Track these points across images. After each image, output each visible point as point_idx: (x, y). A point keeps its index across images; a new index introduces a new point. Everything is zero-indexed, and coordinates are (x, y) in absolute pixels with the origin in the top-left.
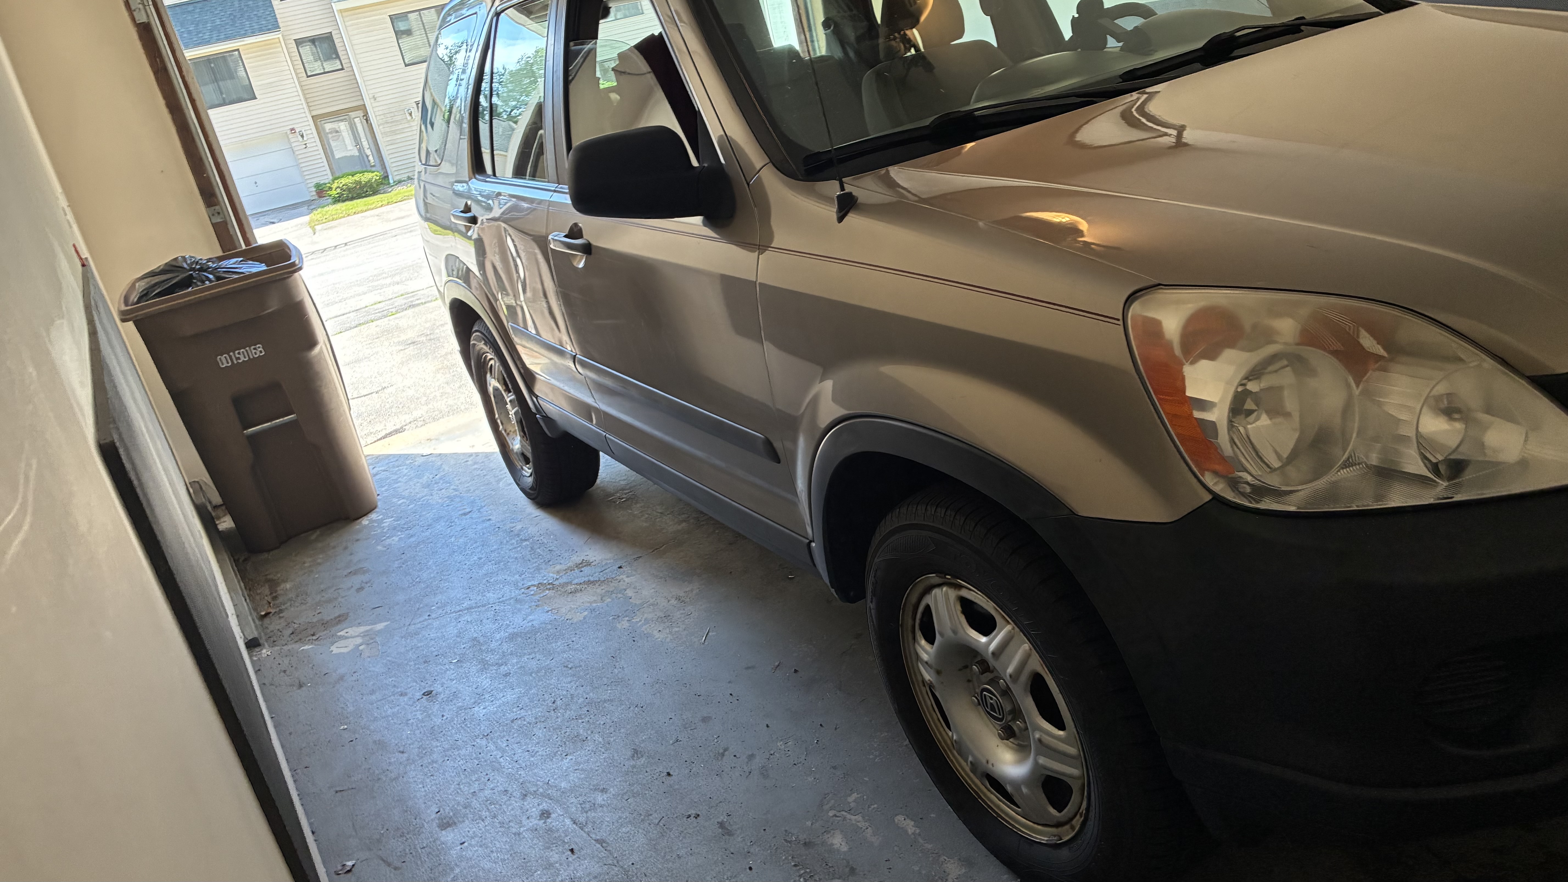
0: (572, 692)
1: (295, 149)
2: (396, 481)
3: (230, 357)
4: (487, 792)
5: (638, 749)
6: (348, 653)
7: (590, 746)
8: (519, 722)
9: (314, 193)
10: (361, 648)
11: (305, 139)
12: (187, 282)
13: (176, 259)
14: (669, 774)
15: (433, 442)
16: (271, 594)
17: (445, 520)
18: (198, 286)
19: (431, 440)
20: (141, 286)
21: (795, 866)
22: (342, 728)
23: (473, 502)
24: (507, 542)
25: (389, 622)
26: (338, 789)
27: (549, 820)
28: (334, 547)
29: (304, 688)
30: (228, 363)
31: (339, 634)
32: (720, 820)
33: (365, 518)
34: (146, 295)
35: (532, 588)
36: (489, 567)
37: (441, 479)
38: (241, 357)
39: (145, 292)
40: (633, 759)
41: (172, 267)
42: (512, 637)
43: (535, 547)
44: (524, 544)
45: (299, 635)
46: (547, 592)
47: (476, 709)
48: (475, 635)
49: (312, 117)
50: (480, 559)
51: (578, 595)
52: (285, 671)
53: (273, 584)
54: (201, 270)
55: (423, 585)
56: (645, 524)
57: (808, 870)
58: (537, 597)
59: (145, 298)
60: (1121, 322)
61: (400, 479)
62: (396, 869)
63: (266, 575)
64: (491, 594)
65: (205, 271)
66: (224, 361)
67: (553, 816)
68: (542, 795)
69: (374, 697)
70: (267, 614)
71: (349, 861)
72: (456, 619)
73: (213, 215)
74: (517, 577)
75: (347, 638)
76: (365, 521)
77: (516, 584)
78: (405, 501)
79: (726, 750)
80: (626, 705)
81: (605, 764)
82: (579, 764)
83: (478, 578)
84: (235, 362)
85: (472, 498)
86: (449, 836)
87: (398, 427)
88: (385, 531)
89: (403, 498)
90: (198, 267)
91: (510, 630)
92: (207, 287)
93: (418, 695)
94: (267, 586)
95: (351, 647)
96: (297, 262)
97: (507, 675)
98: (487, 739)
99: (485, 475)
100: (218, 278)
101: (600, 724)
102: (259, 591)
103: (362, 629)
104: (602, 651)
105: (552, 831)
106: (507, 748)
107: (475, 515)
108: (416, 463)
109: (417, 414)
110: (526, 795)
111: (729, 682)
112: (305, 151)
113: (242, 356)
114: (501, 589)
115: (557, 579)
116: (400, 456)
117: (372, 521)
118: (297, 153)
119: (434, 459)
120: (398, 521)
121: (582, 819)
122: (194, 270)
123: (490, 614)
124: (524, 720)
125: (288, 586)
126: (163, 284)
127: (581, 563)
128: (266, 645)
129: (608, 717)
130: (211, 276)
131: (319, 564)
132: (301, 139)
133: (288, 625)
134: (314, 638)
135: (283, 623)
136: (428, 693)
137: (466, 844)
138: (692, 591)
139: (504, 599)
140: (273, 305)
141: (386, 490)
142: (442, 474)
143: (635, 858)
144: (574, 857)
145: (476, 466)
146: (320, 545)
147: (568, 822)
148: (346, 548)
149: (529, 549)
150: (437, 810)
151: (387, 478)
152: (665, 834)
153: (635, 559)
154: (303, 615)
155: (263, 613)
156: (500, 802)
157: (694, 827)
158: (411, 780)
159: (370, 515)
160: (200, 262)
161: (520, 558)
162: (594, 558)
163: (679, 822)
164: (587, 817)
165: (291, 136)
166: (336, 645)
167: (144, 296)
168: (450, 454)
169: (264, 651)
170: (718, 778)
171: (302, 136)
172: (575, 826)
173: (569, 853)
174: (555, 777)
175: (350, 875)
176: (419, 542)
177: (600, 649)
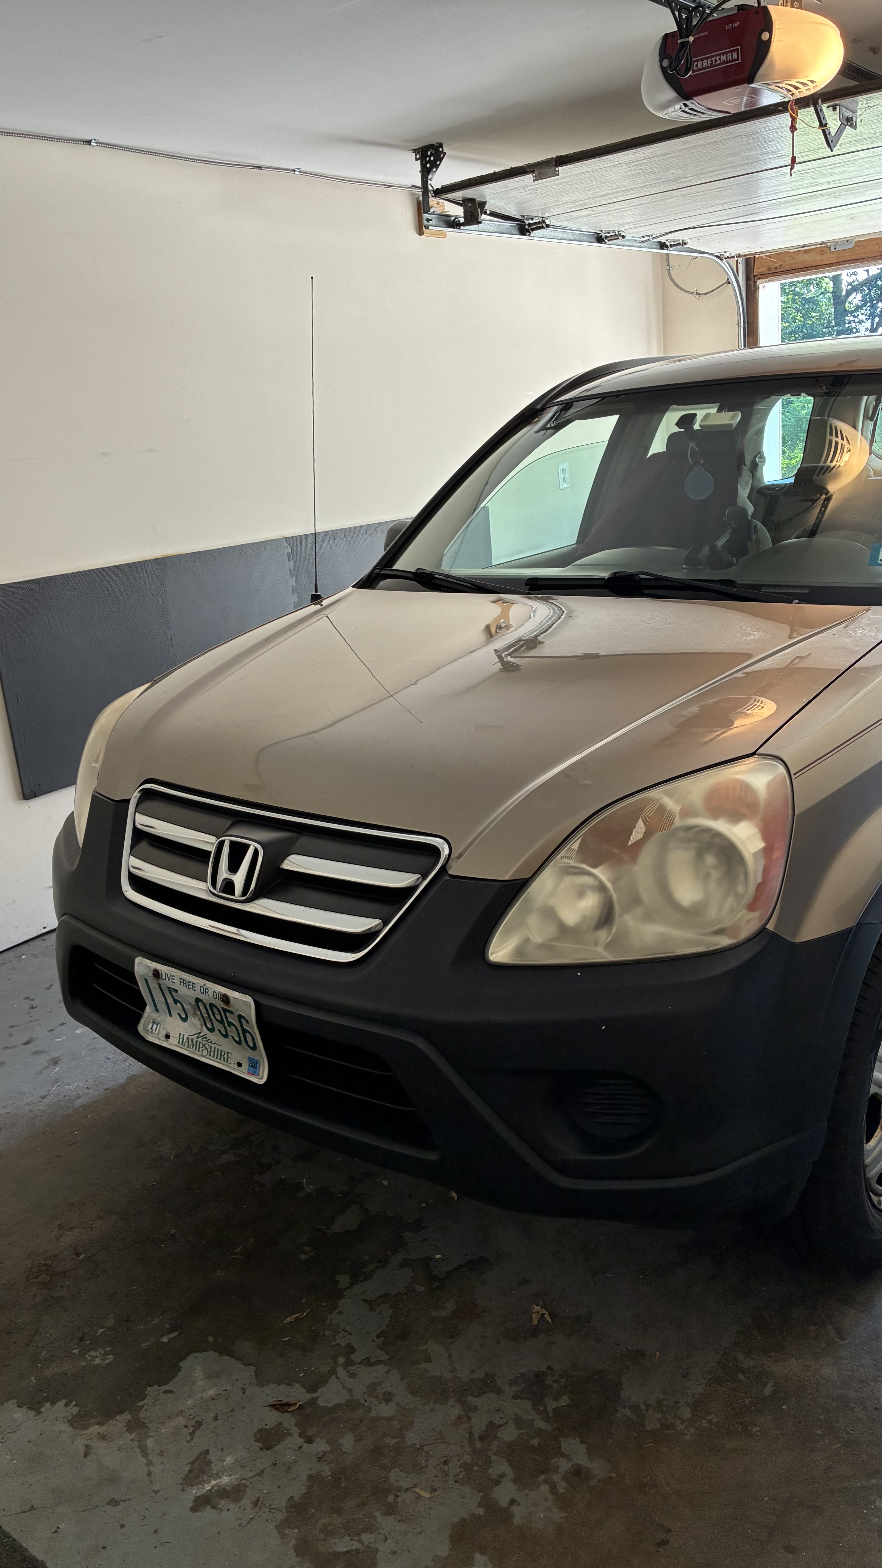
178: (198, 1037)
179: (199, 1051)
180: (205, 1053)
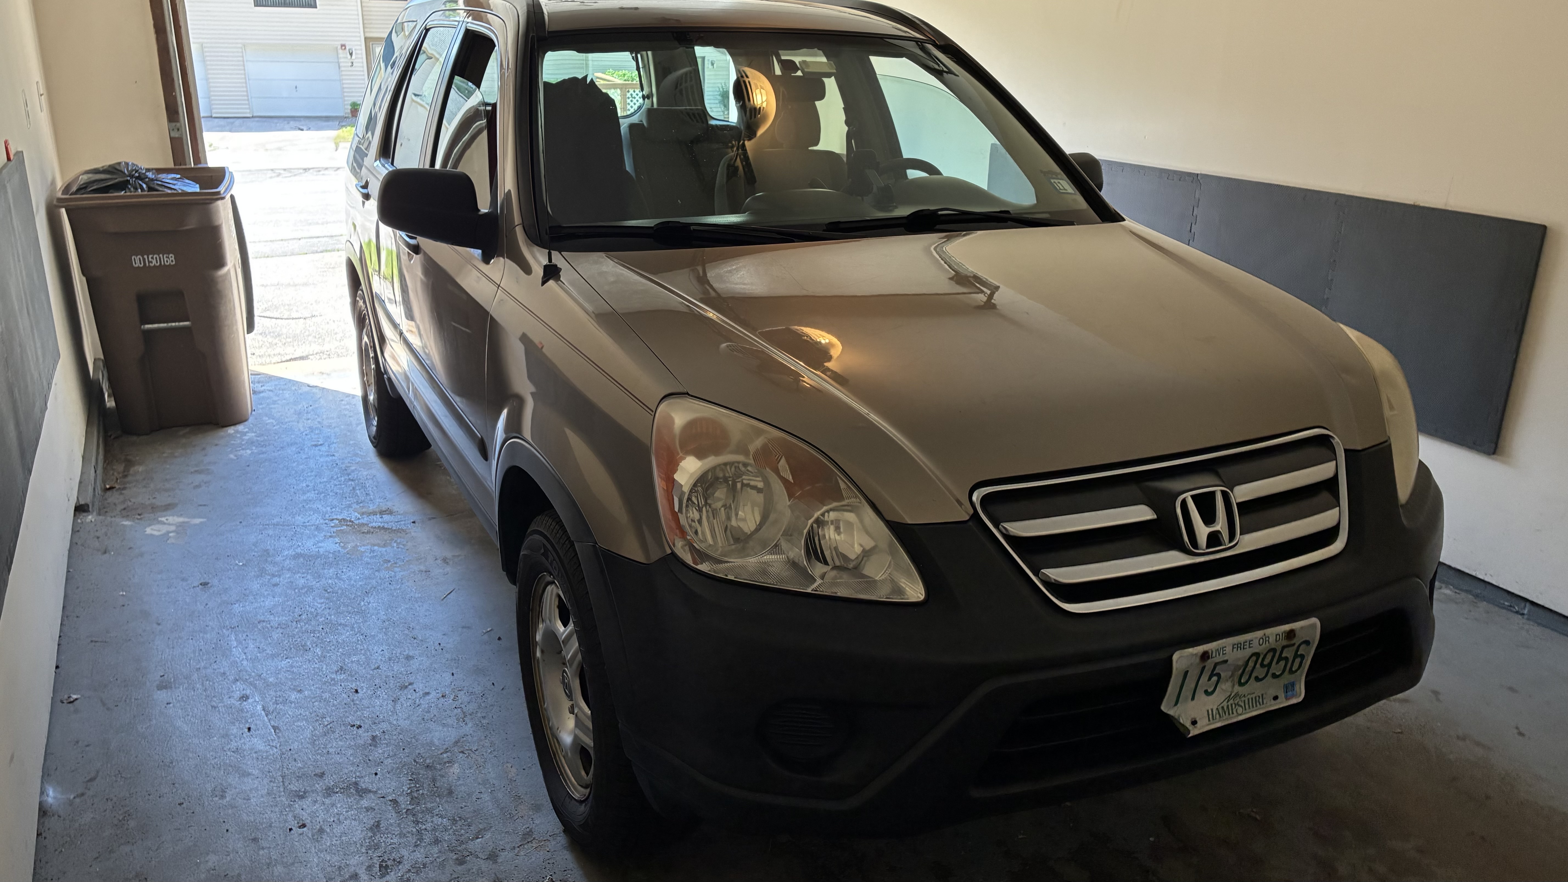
0: (319, 611)
1: (341, 65)
2: (275, 402)
3: (144, 260)
4: (209, 671)
5: (344, 667)
6: (158, 536)
7: (309, 656)
8: (264, 624)
9: (349, 111)
10: (171, 535)
11: (354, 57)
12: (122, 186)
13: (119, 164)
14: (357, 691)
15: (325, 376)
16: (124, 471)
17: (297, 446)
18: (131, 192)
19: (323, 374)
20: (85, 178)
21: (410, 780)
22: (121, 593)
23: (329, 437)
24: (338, 478)
25: (205, 520)
26: (94, 639)
27: (245, 703)
28: (194, 446)
29: (107, 555)
30: (141, 264)
31: (160, 519)
32: (374, 734)
33: (232, 427)
34: (85, 188)
35: (334, 521)
36: (311, 495)
37: (313, 410)
38: (154, 262)
39: (84, 186)
40: (336, 674)
41: (113, 170)
42: (297, 556)
43: (357, 488)
44: (350, 483)
45: (127, 512)
46: (345, 527)
47: (237, 605)
48: (269, 547)
49: (365, 38)
50: (308, 486)
51: (368, 536)
52: (98, 538)
53: (129, 463)
54: (139, 178)
55: (250, 496)
56: (454, 492)
57: (417, 786)
58: (335, 530)
59: (83, 191)
60: (653, 414)
61: (279, 402)
62: (108, 709)
63: (127, 455)
64: (300, 518)
65: (142, 180)
66: (137, 261)
67: (250, 701)
68: (251, 684)
69: (159, 576)
70: (111, 488)
71: (75, 694)
72: (260, 530)
73: (173, 130)
74: (329, 509)
75: (164, 524)
76: (231, 430)
77: (324, 514)
78: (274, 421)
79: (411, 684)
80: (355, 631)
81: (313, 672)
82: (292, 667)
83: (297, 501)
84: (147, 265)
85: (329, 433)
86: (162, 696)
87: (304, 355)
88: (243, 443)
89: (273, 419)
90: (137, 175)
91: (299, 550)
92: (137, 195)
93: (196, 584)
94: (124, 465)
95: (163, 532)
96: (222, 192)
97: (276, 585)
98: (232, 631)
99: (350, 417)
100: (151, 189)
101: (326, 641)
102: (114, 467)
103: (181, 519)
104: (361, 586)
105: (242, 711)
106: (244, 642)
107: (323, 448)
108: (300, 391)
109: (326, 347)
110: (237, 680)
111: (444, 635)
112: (350, 69)
113: (154, 260)
114: (310, 515)
115: (359, 519)
116: (290, 381)
117: (237, 432)
118: (342, 69)
119: (317, 391)
120: (258, 437)
121: (271, 709)
122: (132, 176)
123: (290, 534)
124: (270, 624)
125: (141, 469)
126: (102, 182)
127: (385, 511)
128: (95, 513)
129: (335, 637)
130: (144, 186)
131: (176, 457)
132: (349, 57)
133: (124, 502)
134: (139, 517)
135: (121, 498)
136: (205, 584)
137: (171, 705)
138: (459, 556)
139: (308, 524)
140: (192, 223)
141: (262, 408)
142: (317, 406)
143: (295, 746)
144: (248, 734)
145: (348, 407)
146: (184, 441)
147: (259, 707)
148: (204, 449)
149: (351, 488)
150: (162, 674)
151: (268, 398)
152: (327, 734)
153: (430, 519)
154: (138, 495)
155: (108, 486)
156: (215, 681)
157: (352, 735)
158: (155, 647)
159: (237, 426)
160: (140, 171)
161: (340, 494)
162: (398, 510)
163: (343, 728)
164: (276, 708)
165: (340, 51)
166: (153, 527)
167: (82, 189)
168: (332, 390)
169: (90, 517)
170: (393, 704)
171: (351, 54)
172: (263, 712)
173: (247, 730)
174: (269, 672)
175: (71, 705)
176: (266, 460)
177: (360, 583)
178: (1228, 702)
179: (1233, 713)
180: (1240, 710)
